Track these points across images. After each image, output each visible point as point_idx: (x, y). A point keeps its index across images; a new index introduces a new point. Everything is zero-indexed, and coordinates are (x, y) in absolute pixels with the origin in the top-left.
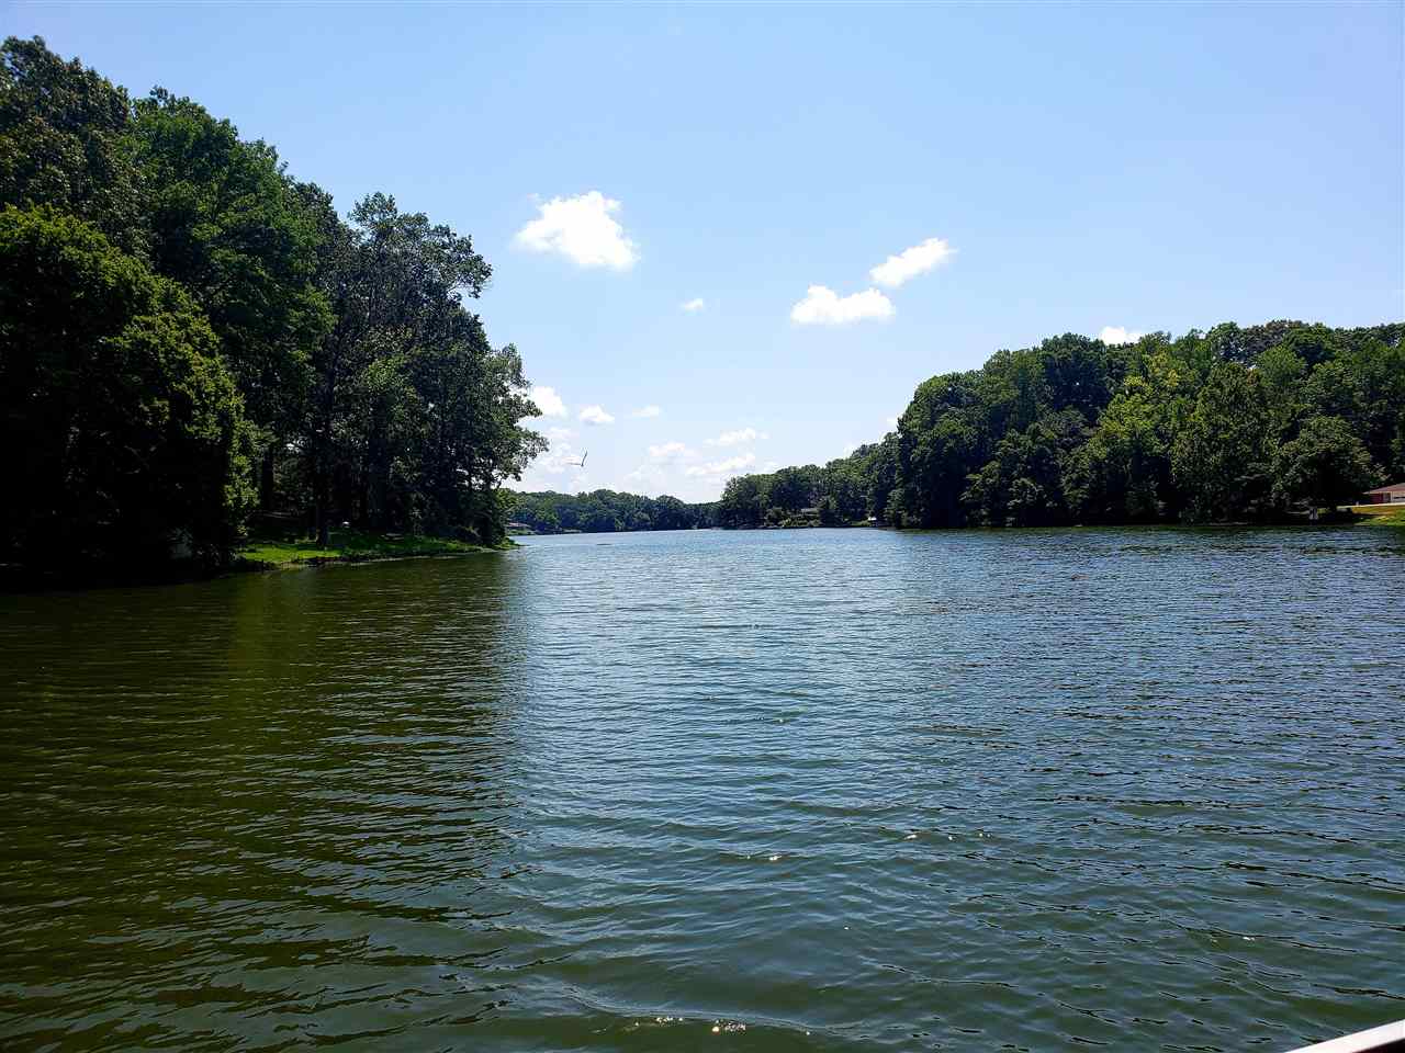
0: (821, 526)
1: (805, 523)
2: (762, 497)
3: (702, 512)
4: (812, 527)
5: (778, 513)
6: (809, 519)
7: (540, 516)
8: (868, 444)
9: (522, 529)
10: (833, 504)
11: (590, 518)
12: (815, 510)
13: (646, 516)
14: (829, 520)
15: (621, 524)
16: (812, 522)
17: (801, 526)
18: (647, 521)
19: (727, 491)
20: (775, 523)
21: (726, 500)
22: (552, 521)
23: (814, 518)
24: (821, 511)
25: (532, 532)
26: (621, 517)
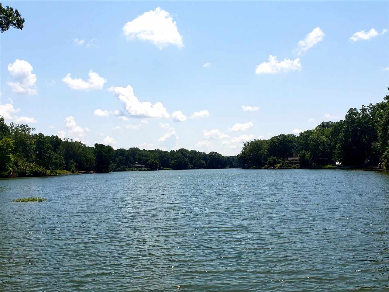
0: (300, 168)
1: (289, 166)
2: (264, 152)
3: (231, 160)
4: (294, 168)
5: (274, 160)
6: (292, 164)
7: (151, 161)
8: (326, 121)
9: (141, 167)
10: (308, 155)
11: (176, 162)
12: (297, 158)
13: (203, 162)
14: (304, 165)
15: (191, 166)
16: (295, 166)
17: (289, 168)
18: (204, 164)
19: (244, 148)
20: (272, 166)
21: (243, 153)
22: (156, 163)
23: (295, 163)
24: (300, 159)
25: (146, 169)
26: (191, 162)
